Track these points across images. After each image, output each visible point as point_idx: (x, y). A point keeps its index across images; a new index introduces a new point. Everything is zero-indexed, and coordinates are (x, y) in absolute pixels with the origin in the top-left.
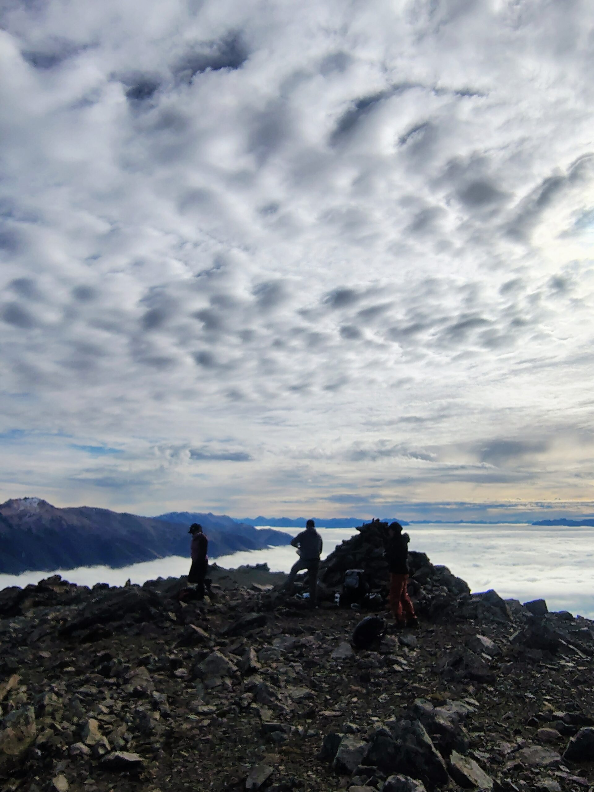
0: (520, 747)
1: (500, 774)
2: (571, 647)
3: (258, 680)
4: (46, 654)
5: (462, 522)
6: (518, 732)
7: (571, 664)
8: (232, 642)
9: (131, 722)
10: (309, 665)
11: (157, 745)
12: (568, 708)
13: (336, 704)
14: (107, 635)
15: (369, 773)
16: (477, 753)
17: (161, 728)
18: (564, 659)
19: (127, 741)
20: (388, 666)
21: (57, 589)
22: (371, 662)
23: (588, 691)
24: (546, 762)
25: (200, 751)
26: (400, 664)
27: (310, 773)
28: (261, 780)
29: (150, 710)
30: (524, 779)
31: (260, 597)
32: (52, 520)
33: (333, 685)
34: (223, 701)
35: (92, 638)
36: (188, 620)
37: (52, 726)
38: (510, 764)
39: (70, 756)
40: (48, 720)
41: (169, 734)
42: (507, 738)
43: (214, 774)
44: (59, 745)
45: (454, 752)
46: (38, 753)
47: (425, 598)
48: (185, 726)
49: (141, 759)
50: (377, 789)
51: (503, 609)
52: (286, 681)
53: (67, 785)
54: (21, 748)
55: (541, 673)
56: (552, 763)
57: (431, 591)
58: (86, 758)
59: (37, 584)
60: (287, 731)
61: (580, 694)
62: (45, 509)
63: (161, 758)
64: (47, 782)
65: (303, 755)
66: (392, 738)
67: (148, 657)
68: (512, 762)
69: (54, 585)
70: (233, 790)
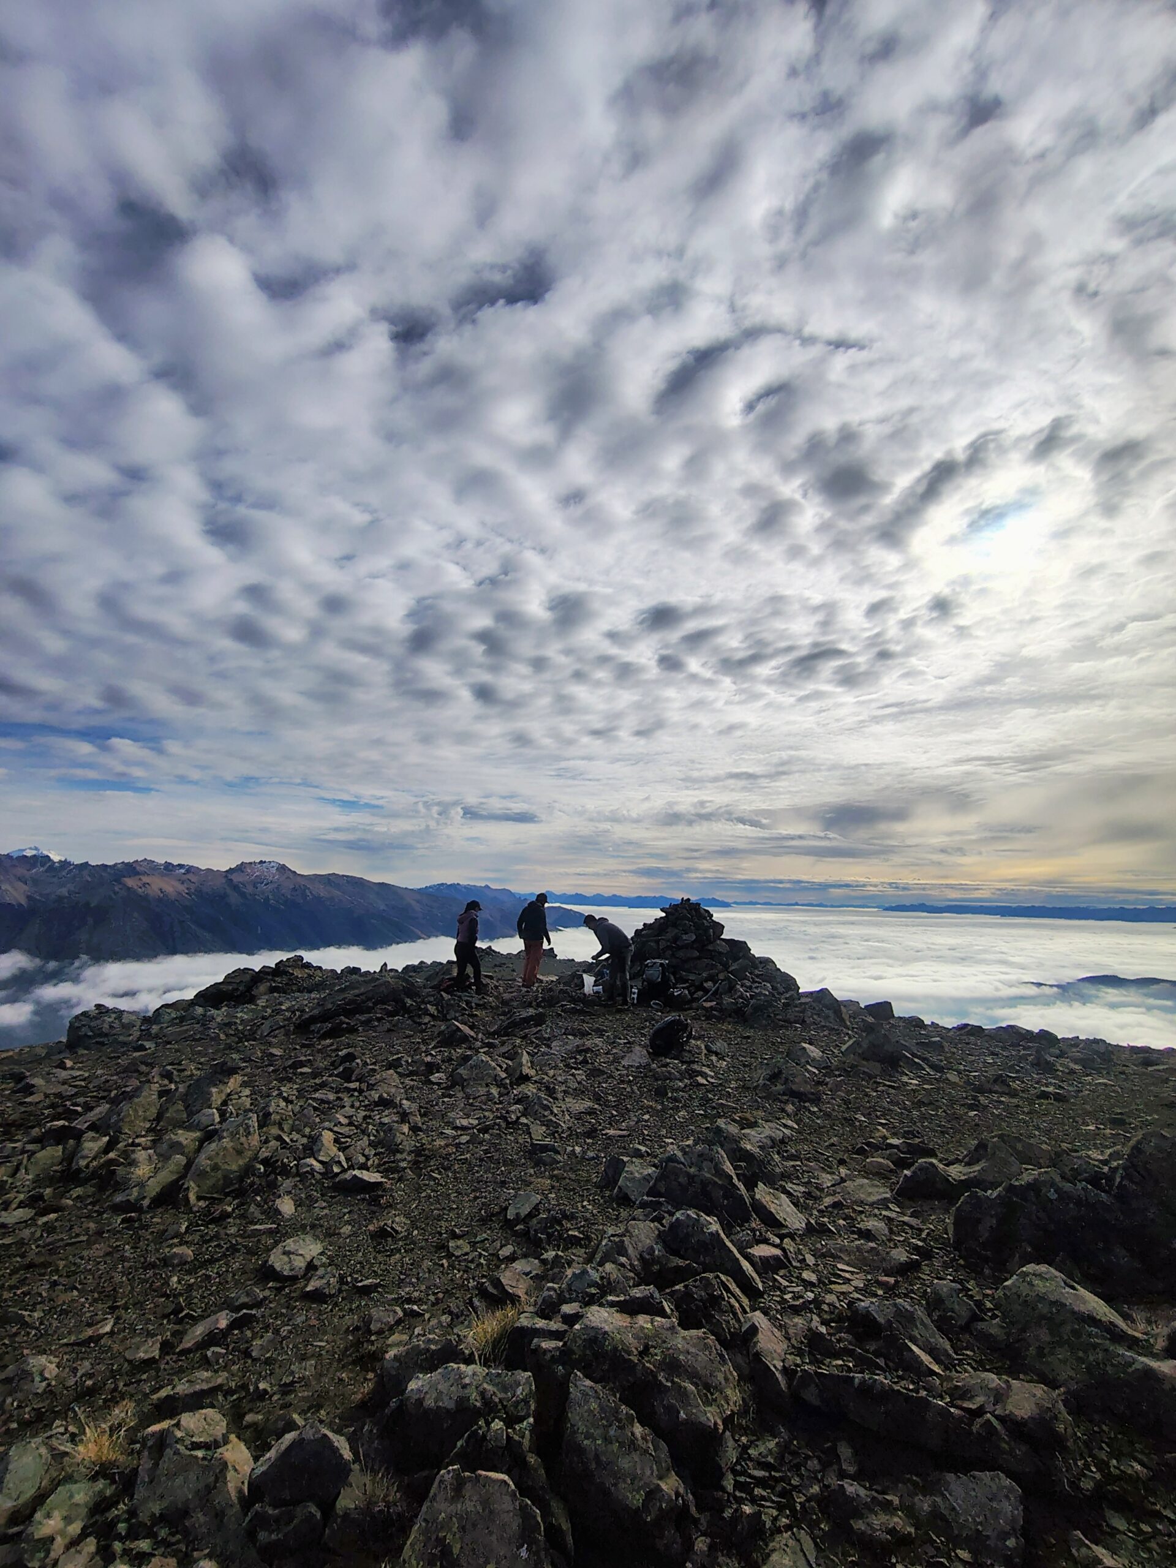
0: (843, 1180)
1: (815, 1212)
2: (916, 1060)
3: (530, 1089)
4: (276, 1052)
5: (797, 904)
6: (842, 1162)
7: (914, 1082)
8: (503, 1043)
9: (374, 1136)
10: (595, 1073)
11: (404, 1164)
12: (906, 1135)
13: (623, 1121)
14: (352, 1030)
15: (656, 1206)
16: (789, 1186)
17: (409, 1144)
18: (907, 1075)
19: (367, 1158)
20: (691, 1077)
21: (297, 973)
22: (669, 1072)
23: (933, 1115)
24: (871, 1199)
25: (455, 1172)
26: (705, 1076)
27: (585, 1203)
28: (525, 1210)
29: (397, 1122)
30: (843, 1219)
31: (541, 990)
32: (294, 889)
33: (622, 1098)
34: (486, 1114)
35: (334, 1033)
36: (452, 1014)
37: (279, 1138)
38: (828, 1201)
39: (298, 1174)
40: (275, 1131)
41: (418, 1152)
42: (828, 1168)
43: (469, 1201)
44: (286, 1161)
45: (760, 1185)
46: (260, 1169)
47: (741, 997)
48: (439, 1142)
49: (383, 1180)
50: (662, 1225)
51: (838, 1012)
52: (565, 1092)
53: (293, 1208)
54: (241, 1162)
55: (877, 1091)
56: (879, 1200)
57: (750, 988)
58: (318, 1176)
59: (274, 966)
60: (562, 1153)
61: (923, 1117)
62: (286, 876)
63: (408, 1180)
64: (270, 1204)
65: (579, 1181)
66: (684, 1165)
67: (399, 1059)
68: (831, 1197)
69: (294, 967)
70: (492, 1220)
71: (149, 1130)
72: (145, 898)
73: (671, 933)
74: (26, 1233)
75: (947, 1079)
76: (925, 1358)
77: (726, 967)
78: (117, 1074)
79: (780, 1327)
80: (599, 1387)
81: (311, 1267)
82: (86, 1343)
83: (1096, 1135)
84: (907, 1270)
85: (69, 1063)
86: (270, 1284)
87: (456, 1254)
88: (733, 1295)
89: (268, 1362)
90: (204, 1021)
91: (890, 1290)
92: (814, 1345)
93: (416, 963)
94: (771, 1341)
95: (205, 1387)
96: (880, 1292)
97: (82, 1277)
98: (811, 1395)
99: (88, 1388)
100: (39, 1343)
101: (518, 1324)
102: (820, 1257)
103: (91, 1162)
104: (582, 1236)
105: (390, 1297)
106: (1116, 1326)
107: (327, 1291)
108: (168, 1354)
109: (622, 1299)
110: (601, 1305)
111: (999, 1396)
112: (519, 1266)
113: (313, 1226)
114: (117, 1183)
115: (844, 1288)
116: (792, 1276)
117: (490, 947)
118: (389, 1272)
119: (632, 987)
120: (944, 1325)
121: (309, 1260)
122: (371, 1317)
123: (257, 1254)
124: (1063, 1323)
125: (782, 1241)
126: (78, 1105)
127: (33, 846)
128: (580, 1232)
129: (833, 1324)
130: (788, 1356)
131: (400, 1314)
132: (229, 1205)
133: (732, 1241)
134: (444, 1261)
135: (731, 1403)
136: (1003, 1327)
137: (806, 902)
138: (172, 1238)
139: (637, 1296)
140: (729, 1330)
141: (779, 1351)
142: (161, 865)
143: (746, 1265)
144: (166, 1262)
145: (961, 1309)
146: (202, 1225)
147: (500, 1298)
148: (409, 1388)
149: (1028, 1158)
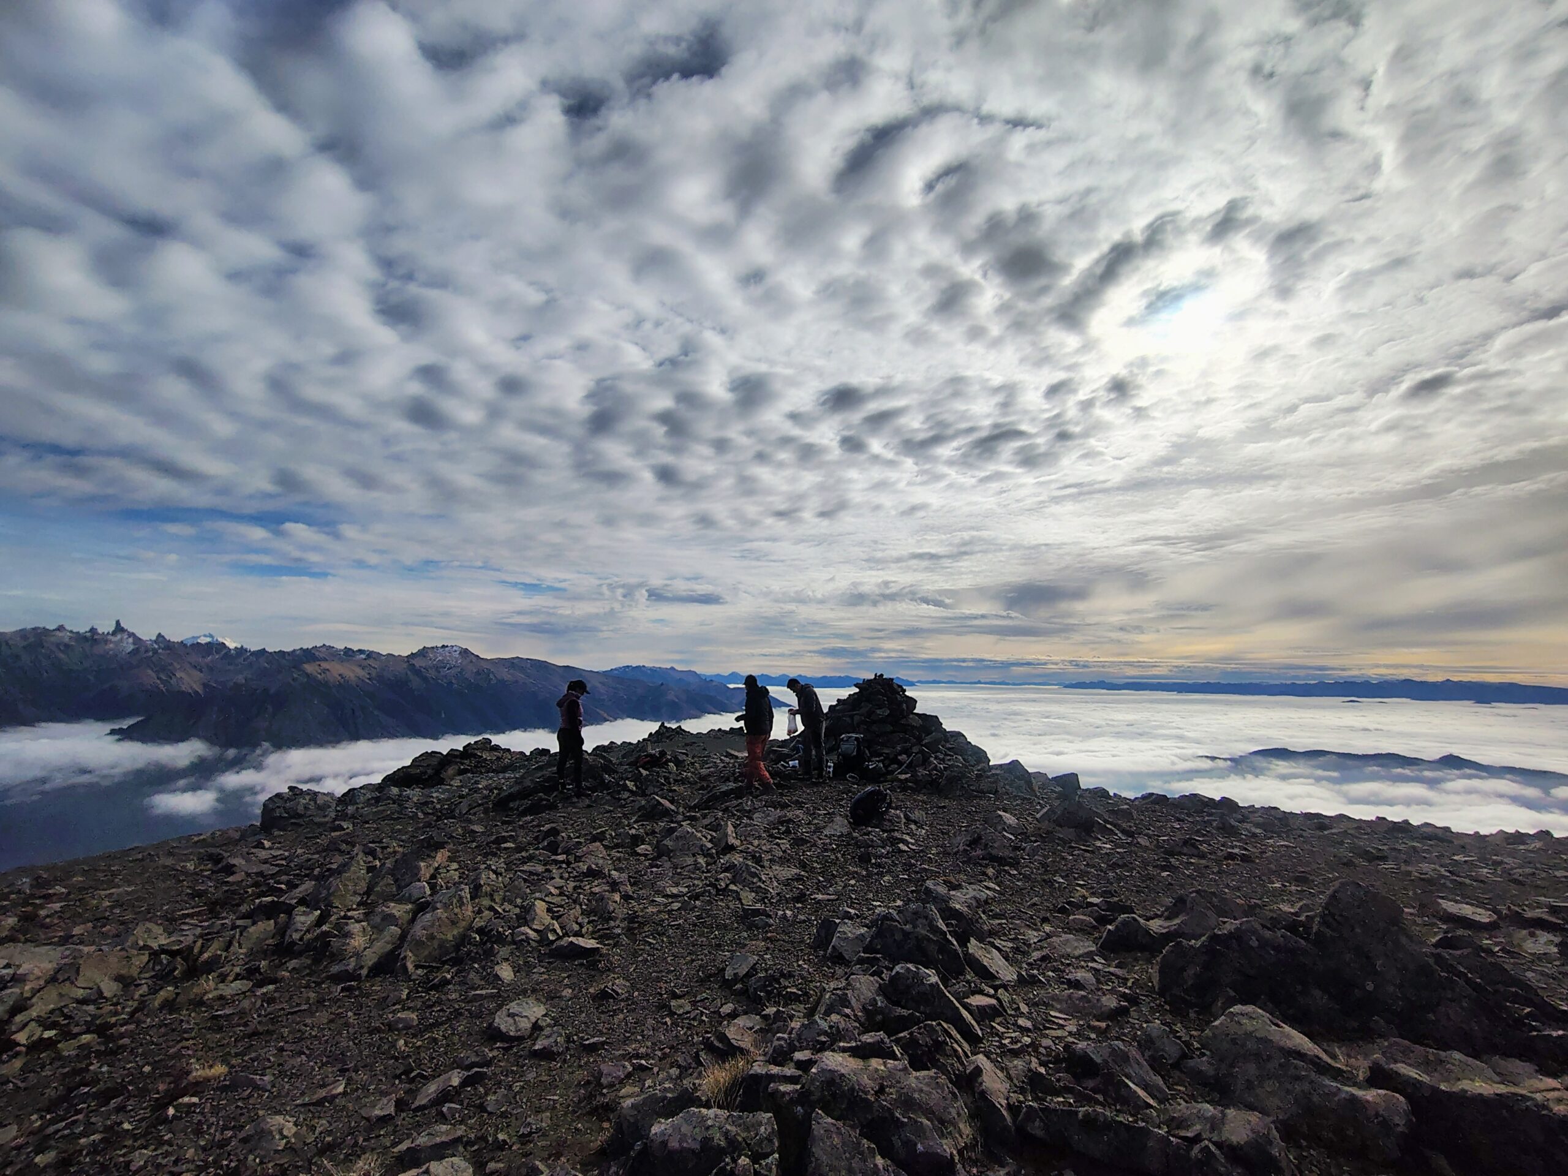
0: (1049, 936)
1: (1024, 965)
2: (1108, 826)
3: (737, 859)
4: (478, 828)
5: (979, 682)
6: (1045, 920)
7: (1108, 846)
8: (704, 816)
9: (586, 905)
10: (798, 842)
11: (619, 931)
12: (1103, 894)
13: (831, 886)
14: (552, 807)
15: (872, 962)
16: (997, 942)
17: (621, 912)
18: (1100, 840)
19: (581, 926)
20: (892, 845)
21: (485, 755)
22: (872, 841)
23: (1128, 876)
24: (1077, 953)
25: (669, 937)
26: (906, 843)
27: (800, 963)
28: (743, 970)
29: (608, 891)
30: (1052, 971)
31: (736, 764)
32: (478, 673)
33: (826, 865)
34: (696, 882)
35: (534, 809)
36: (650, 789)
37: (491, 908)
38: (1036, 955)
39: (514, 942)
40: (486, 902)
41: (632, 918)
42: (1034, 927)
43: (686, 963)
44: (501, 929)
45: (972, 940)
46: (475, 938)
47: (935, 768)
48: (651, 909)
49: (599, 946)
50: (882, 979)
51: (1029, 784)
52: (770, 860)
53: (512, 973)
54: (455, 932)
55: (1072, 855)
56: (1085, 953)
57: (943, 760)
58: (534, 944)
59: (461, 749)
60: (774, 916)
61: (1119, 879)
62: (468, 660)
63: (623, 945)
64: (489, 970)
65: (792, 943)
66: (899, 923)
67: (603, 833)
68: (1039, 952)
69: (483, 749)
70: (710, 981)
71: (359, 904)
72: (326, 684)
73: (865, 708)
74: (246, 1004)
75: (1138, 843)
76: (1141, 1093)
77: (919, 740)
78: (318, 853)
79: (1002, 1069)
80: (840, 1124)
81: (536, 1027)
82: (320, 1103)
83: (1283, 891)
84: (1117, 1015)
85: (267, 844)
86: (498, 1044)
87: (678, 1012)
88: (956, 1042)
89: (504, 1115)
90: (400, 801)
91: (1102, 1033)
92: (1034, 1083)
93: (606, 743)
94: (994, 1081)
95: (444, 1139)
96: (1093, 1036)
97: (309, 1043)
98: (1036, 1128)
99: (329, 1143)
100: (273, 1104)
101: (751, 1072)
102: (1033, 1005)
103: (305, 934)
104: (800, 993)
105: (617, 1053)
106: (1320, 1058)
107: (555, 1049)
108: (402, 1111)
109: (854, 1044)
110: (833, 1051)
111: (1215, 1124)
112: (741, 1021)
113: (534, 991)
114: (333, 955)
115: (1059, 1033)
116: (1008, 1023)
117: (680, 727)
118: (613, 1030)
119: (827, 762)
120: (1156, 1064)
121: (533, 1020)
122: (601, 1074)
123: (481, 1017)
124: (1269, 1058)
125: (996, 991)
126: (282, 883)
127: (207, 633)
128: (798, 990)
129: (1051, 1066)
130: (1012, 1095)
131: (630, 1069)
132: (448, 972)
133: (949, 992)
134: (668, 1019)
135: (964, 1137)
136: (1212, 1064)
137: (988, 680)
138: (394, 1005)
139: (868, 1041)
140: (954, 1071)
141: (1003, 1090)
142: (341, 650)
143: (965, 1014)
144: (391, 1027)
145: (1171, 1050)
146: (422, 992)
147: (726, 1051)
148: (653, 1132)
149: (1223, 911)
